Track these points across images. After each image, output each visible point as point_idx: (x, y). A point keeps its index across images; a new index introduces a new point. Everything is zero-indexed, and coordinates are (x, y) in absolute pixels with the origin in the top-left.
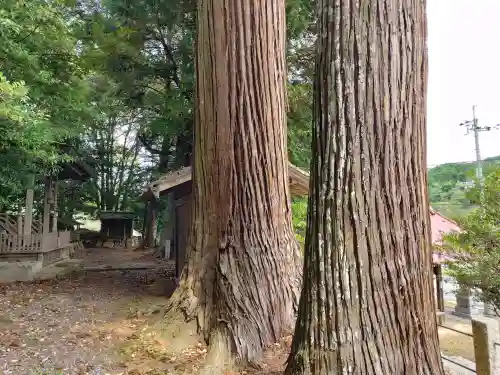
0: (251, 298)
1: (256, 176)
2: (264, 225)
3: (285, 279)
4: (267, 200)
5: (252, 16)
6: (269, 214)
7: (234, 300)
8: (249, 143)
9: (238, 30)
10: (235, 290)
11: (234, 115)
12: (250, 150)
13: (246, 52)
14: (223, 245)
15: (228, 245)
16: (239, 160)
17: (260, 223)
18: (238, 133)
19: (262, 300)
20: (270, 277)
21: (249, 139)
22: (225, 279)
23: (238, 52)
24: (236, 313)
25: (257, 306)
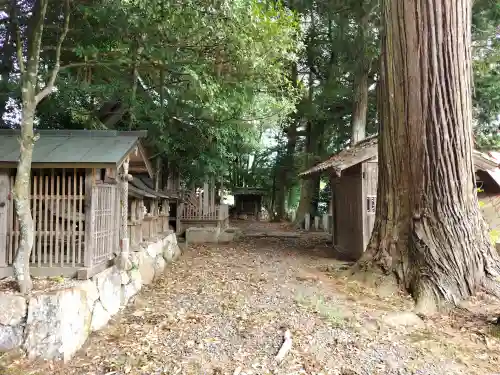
0: (448, 258)
1: (447, 157)
2: (455, 198)
3: (476, 246)
4: (458, 179)
5: (444, 16)
6: (459, 190)
7: (432, 259)
8: (442, 128)
9: (430, 30)
10: (433, 251)
11: (426, 105)
12: (442, 134)
13: (438, 49)
14: (418, 216)
15: (422, 216)
16: (432, 143)
17: (452, 197)
18: (430, 120)
19: (458, 261)
20: (463, 243)
21: (442, 125)
22: (422, 242)
23: (430, 50)
24: (437, 270)
25: (454, 266)
